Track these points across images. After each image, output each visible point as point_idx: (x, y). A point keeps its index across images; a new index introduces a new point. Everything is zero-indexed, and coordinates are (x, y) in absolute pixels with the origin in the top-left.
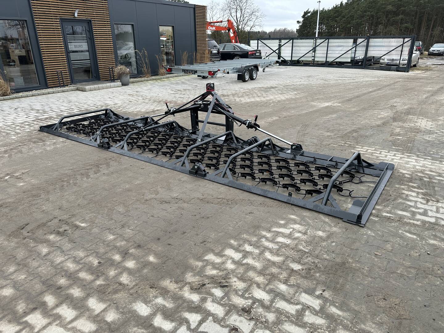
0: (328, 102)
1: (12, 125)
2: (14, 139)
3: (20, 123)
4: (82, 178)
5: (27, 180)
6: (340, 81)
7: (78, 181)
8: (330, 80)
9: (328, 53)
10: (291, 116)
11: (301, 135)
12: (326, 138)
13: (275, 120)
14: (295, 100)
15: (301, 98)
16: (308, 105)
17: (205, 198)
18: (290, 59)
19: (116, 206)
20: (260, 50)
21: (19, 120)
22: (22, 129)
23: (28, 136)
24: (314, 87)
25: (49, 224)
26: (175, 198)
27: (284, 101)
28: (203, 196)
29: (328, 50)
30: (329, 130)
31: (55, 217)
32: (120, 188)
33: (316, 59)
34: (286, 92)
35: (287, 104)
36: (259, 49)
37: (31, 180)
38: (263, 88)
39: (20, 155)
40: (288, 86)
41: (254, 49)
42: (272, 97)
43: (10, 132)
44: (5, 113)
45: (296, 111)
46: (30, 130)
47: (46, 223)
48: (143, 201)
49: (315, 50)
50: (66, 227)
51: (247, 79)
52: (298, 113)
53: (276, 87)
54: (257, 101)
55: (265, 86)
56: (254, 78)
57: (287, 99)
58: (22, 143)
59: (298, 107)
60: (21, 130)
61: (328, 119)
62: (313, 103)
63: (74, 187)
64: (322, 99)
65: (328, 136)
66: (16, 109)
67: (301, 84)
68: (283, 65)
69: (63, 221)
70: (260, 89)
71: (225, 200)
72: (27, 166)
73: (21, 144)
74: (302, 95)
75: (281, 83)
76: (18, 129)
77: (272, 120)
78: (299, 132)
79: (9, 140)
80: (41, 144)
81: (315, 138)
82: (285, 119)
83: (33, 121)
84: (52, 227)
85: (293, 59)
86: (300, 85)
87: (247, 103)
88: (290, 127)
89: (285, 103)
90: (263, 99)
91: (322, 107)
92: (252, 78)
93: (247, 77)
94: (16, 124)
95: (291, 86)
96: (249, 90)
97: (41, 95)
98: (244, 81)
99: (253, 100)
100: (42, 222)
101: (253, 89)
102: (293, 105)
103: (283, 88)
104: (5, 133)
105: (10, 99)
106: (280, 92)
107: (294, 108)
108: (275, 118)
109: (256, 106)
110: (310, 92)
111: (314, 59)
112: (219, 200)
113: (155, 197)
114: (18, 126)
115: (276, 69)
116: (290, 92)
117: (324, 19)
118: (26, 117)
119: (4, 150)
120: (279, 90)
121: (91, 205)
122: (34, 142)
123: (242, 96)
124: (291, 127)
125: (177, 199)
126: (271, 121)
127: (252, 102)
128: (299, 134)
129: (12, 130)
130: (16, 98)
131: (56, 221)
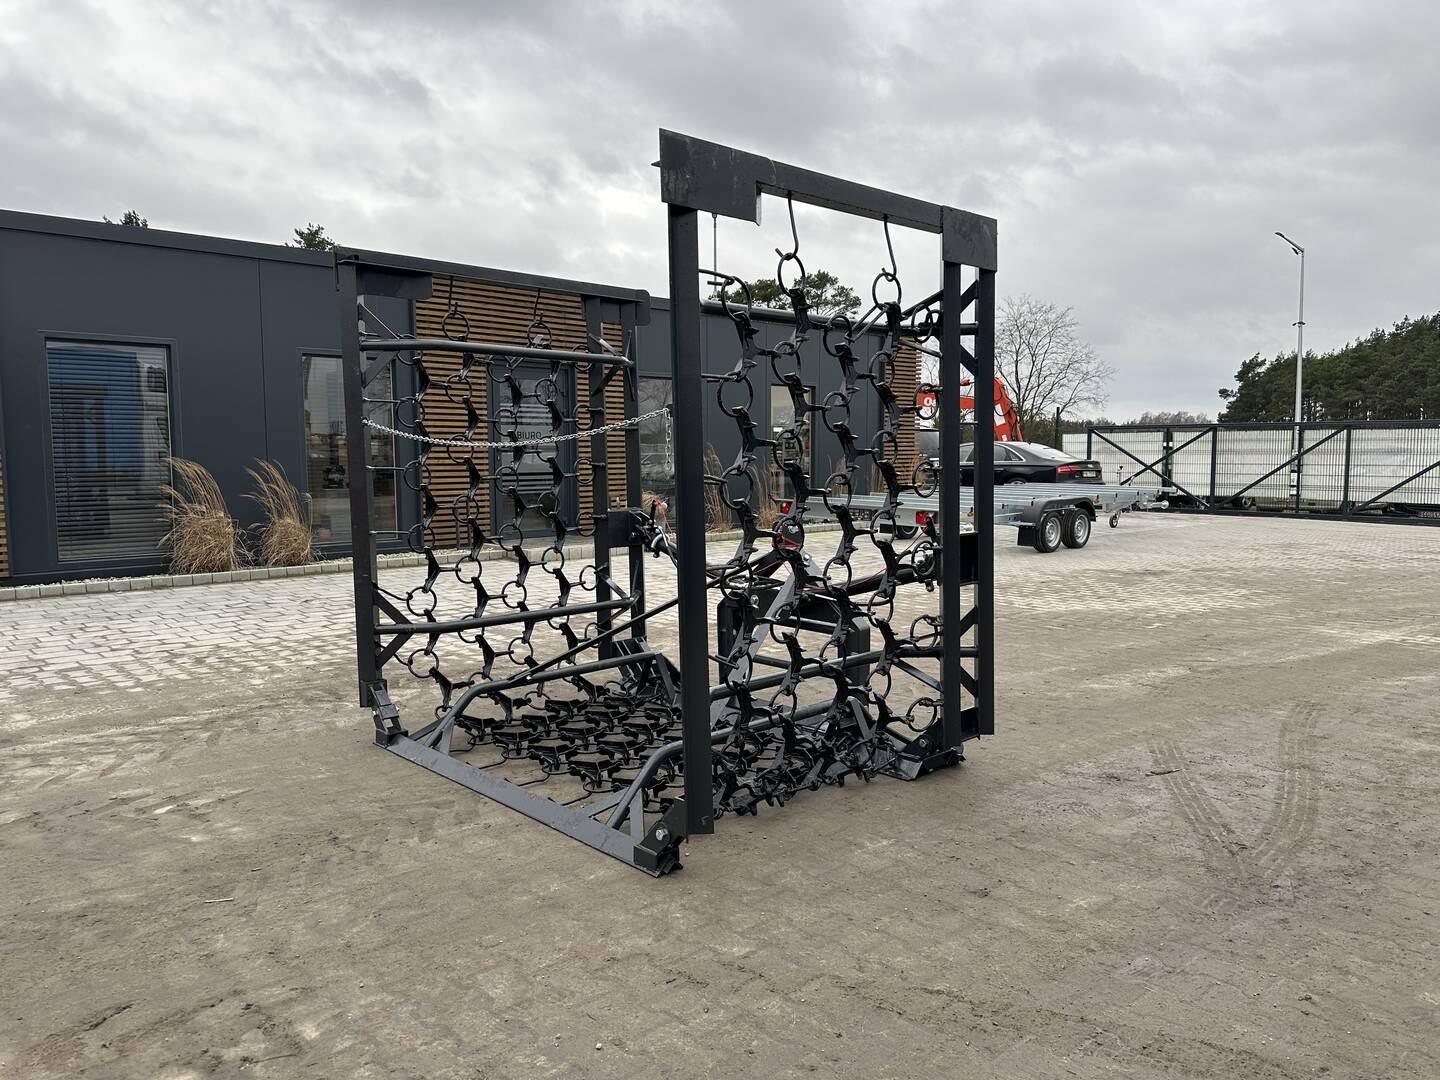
0: (1386, 628)
1: (272, 644)
2: (253, 688)
3: (296, 641)
4: (405, 837)
5: (221, 825)
6: (1415, 564)
7: (385, 847)
8: (1373, 558)
9: (1351, 473)
10: (1239, 668)
11: (1300, 743)
12: (1415, 762)
13: (1175, 678)
14: (1246, 614)
15: (1269, 611)
16: (1304, 636)
17: (866, 984)
18: (1208, 494)
19: (486, 969)
20: (1096, 463)
21: (301, 631)
22: (293, 659)
23: (299, 680)
24: (1316, 577)
25: (202, 1017)
26: (731, 964)
27: (1202, 615)
28: (861, 969)
29: (1352, 463)
30: (1420, 731)
31: (239, 988)
32: (527, 892)
33: (1306, 495)
34: (1204, 589)
35: (1215, 626)
36: (1092, 459)
37: (234, 826)
38: (1113, 571)
39: (245, 737)
40: (1210, 570)
41: (1075, 458)
42: (1152, 602)
43: (256, 664)
44: (273, 610)
45: (1260, 651)
46: (315, 663)
47: (195, 1011)
48: (598, 961)
49: (1299, 466)
50: (256, 1041)
51: (1052, 545)
52: (1266, 660)
53: (1164, 572)
54: (1098, 612)
55: (1124, 567)
56: (1081, 541)
57: (1213, 610)
58: (272, 700)
59: (1263, 639)
60: (289, 661)
61: (1405, 687)
62: (1324, 630)
63: (364, 867)
64: (1358, 617)
65: (1422, 754)
66: (306, 601)
67: (1262, 569)
68: (1182, 512)
69: (259, 1010)
70: (1105, 576)
71: (962, 1008)
72: (248, 777)
73: (266, 703)
74: (1272, 601)
75: (1182, 560)
76: (284, 658)
77: (1162, 675)
78: (1285, 728)
79: (240, 689)
80: (329, 705)
81: (1363, 757)
82: (1215, 676)
83: (338, 636)
84: (206, 1036)
85: (1219, 492)
86: (1256, 570)
87: (1058, 615)
88: (1244, 706)
89: (1208, 624)
90: (1116, 606)
91: (1367, 646)
92: (1070, 542)
93: (1054, 538)
94: (285, 643)
95: (1223, 571)
96: (1063, 576)
97: (395, 567)
98: (1043, 548)
99: (1078, 606)
100: (180, 1005)
101: (1075, 575)
102: (1239, 633)
103: (1193, 574)
104: (239, 666)
105: (306, 574)
106: (1182, 587)
107: (1246, 642)
108: (1171, 672)
109: (1095, 625)
110: (1302, 592)
111: (1298, 495)
112: (935, 1002)
113: (648, 950)
114: (288, 648)
115: (1158, 522)
116: (1220, 588)
117: (1315, 382)
118: (324, 626)
119: (206, 717)
120: (1178, 581)
121: (391, 956)
122: (310, 701)
123: (1036, 593)
124: (1248, 707)
125: (741, 969)
126: (1158, 681)
127: (1074, 613)
128: (1287, 737)
129: (261, 660)
130: (323, 572)
131: (234, 1007)
